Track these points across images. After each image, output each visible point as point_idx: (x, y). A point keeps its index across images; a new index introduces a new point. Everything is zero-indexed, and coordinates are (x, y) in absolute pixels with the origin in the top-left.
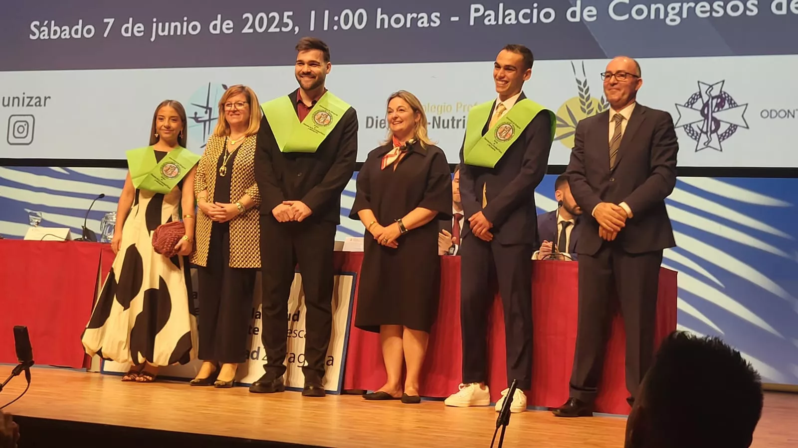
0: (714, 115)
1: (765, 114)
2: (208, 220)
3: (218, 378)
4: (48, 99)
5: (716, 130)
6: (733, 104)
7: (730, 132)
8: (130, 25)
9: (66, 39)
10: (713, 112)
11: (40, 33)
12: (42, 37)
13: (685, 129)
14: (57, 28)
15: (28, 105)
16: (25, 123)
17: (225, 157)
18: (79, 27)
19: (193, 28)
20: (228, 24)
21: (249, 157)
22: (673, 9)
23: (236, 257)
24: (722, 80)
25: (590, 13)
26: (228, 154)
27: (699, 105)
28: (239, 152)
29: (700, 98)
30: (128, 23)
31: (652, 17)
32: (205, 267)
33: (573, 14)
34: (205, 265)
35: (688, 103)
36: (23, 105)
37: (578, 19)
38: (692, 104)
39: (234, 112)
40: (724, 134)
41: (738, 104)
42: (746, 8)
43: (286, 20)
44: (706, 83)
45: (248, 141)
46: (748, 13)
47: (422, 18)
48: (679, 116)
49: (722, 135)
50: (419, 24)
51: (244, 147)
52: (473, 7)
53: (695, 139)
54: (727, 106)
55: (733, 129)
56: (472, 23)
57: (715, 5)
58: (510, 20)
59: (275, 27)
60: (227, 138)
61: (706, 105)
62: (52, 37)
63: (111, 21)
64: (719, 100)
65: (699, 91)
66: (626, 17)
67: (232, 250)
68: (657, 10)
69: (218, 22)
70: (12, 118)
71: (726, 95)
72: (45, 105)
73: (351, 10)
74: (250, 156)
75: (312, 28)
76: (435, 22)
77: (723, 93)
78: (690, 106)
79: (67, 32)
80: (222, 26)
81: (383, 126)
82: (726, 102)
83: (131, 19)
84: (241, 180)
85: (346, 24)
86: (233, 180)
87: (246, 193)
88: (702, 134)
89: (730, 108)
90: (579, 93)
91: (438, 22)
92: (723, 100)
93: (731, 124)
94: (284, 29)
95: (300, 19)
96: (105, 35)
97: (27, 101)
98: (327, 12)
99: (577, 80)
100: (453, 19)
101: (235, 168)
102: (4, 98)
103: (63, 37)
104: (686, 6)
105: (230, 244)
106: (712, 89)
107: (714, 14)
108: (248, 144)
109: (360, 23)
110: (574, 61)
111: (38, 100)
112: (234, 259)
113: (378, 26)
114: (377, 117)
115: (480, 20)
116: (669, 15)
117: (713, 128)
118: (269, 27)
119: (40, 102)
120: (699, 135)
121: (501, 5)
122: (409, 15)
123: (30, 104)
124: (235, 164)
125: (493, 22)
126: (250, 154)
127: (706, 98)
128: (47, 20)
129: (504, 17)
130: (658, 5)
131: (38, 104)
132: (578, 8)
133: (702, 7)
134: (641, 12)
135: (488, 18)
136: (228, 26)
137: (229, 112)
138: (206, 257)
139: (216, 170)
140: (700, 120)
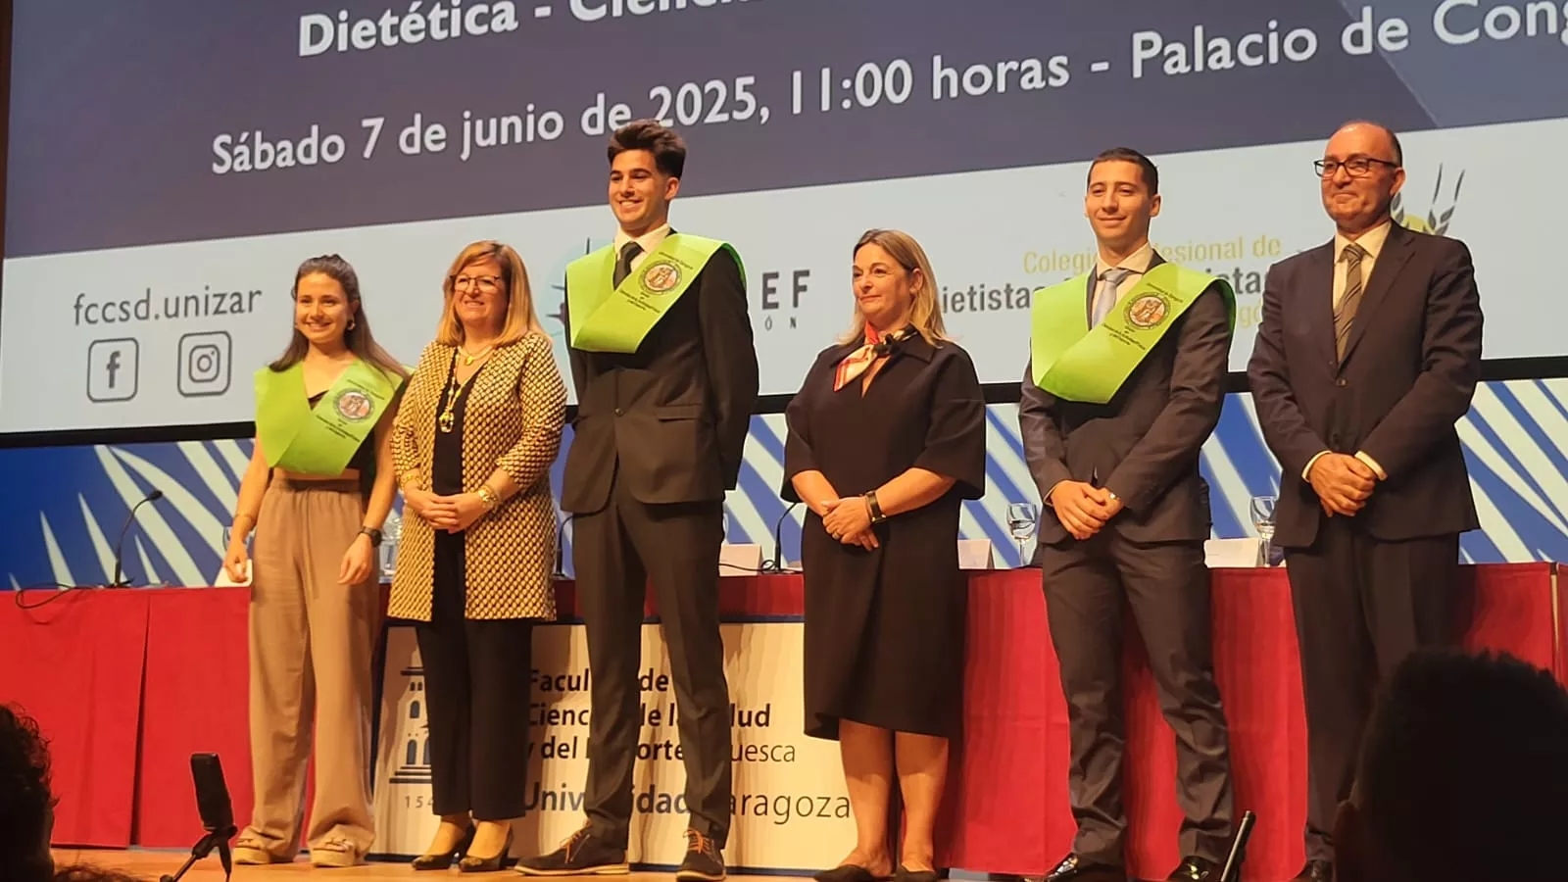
2: (424, 525)
3: (469, 853)
4: (256, 297)
8: (416, 130)
9: (286, 167)
11: (234, 158)
12: (237, 168)
14: (268, 146)
15: (217, 312)
16: (212, 349)
17: (451, 392)
18: (313, 141)
19: (549, 125)
20: (620, 113)
21: (500, 390)
23: (480, 597)
25: (1393, 34)
26: (457, 386)
28: (478, 380)
30: (412, 124)
31: (1532, 31)
32: (427, 623)
33: (1357, 38)
34: (428, 619)
36: (206, 312)
37: (1367, 48)
39: (474, 296)
43: (740, 95)
45: (499, 355)
47: (1030, 69)
50: (1025, 84)
51: (489, 368)
52: (1138, 38)
56: (1137, 73)
58: (1219, 60)
59: (720, 112)
60: (456, 352)
62: (259, 165)
63: (377, 123)
66: (1474, 35)
67: (471, 584)
68: (1542, 16)
69: (599, 109)
70: (186, 340)
72: (250, 309)
73: (877, 64)
74: (501, 386)
75: (797, 109)
76: (1058, 77)
79: (289, 153)
80: (607, 117)
81: (958, 306)
83: (418, 117)
84: (483, 437)
85: (869, 95)
86: (467, 437)
87: (497, 466)
91: (1065, 76)
94: (737, 115)
95: (772, 91)
96: (367, 154)
97: (213, 303)
98: (826, 73)
100: (1096, 67)
101: (469, 414)
102: (166, 300)
103: (280, 164)
105: (466, 571)
108: (498, 362)
109: (898, 90)
111: (236, 299)
112: (477, 601)
113: (937, 94)
114: (945, 289)
115: (1154, 65)
118: (705, 113)
119: (240, 303)
121: (1199, 31)
122: (1001, 65)
123: (222, 309)
124: (470, 406)
125: (1183, 69)
126: (501, 383)
128: (246, 131)
129: (1207, 55)
130: (1542, 5)
131: (237, 308)
132: (1366, 25)
134: (1505, 23)
135: (1173, 60)
136: (620, 117)
137: (463, 296)
138: (429, 601)
139: (434, 420)
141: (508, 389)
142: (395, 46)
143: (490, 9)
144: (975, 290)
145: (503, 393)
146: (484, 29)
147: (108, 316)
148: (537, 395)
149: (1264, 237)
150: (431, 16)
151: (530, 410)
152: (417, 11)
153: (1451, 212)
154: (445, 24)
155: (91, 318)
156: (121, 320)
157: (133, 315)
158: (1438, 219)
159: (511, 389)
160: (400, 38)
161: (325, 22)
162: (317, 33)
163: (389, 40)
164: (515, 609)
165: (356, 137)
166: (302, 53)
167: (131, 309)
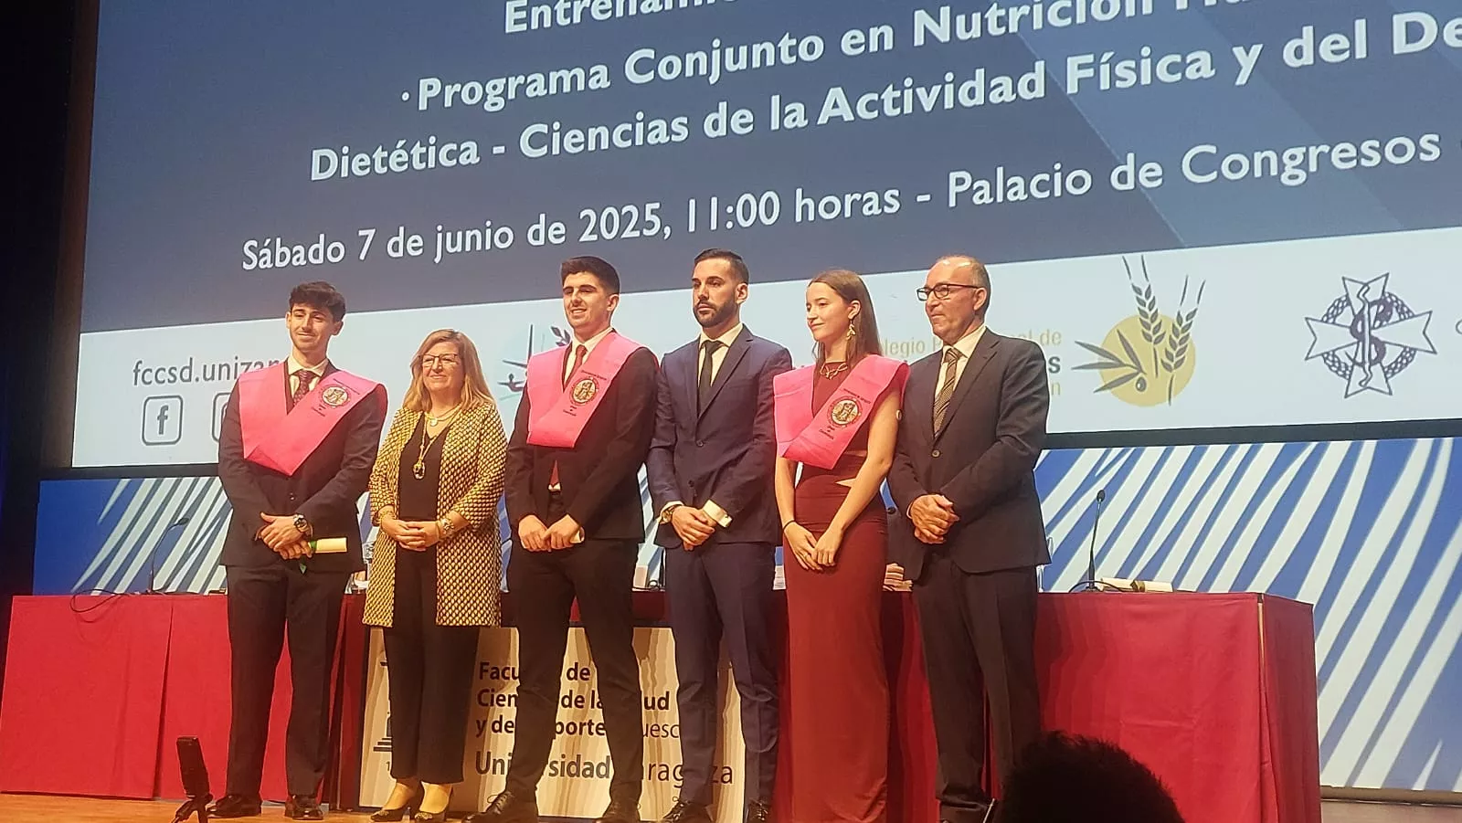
0: (1373, 332)
3: (421, 808)
5: (1378, 360)
6: (1405, 313)
7: (1405, 361)
8: (400, 239)
9: (300, 266)
10: (1374, 328)
11: (259, 259)
12: (262, 266)
13: (1325, 359)
14: (286, 250)
17: (422, 447)
20: (557, 229)
22: (1293, 157)
23: (447, 608)
24: (1384, 273)
25: (1151, 174)
26: (426, 440)
27: (1346, 317)
28: (447, 439)
29: (1347, 305)
30: (397, 235)
31: (1258, 174)
32: (389, 628)
33: (1123, 178)
34: (390, 625)
35: (1327, 315)
37: (1130, 185)
38: (1335, 317)
39: (438, 371)
40: (1393, 366)
41: (1416, 313)
42: (1419, 149)
43: (649, 217)
44: (1356, 279)
45: (462, 419)
46: (1423, 157)
47: (870, 200)
48: (1313, 339)
49: (1389, 367)
50: (866, 212)
51: (454, 429)
52: (953, 176)
53: (1344, 376)
54: (1395, 317)
55: (1408, 355)
56: (952, 203)
57: (1365, 147)
58: (1015, 194)
59: (633, 230)
61: (1359, 317)
62: (278, 264)
63: (371, 233)
64: (1382, 308)
65: (1345, 294)
66: (1213, 176)
67: (441, 597)
68: (1266, 161)
69: (541, 226)
70: (219, 398)
71: (1394, 299)
73: (753, 195)
75: (692, 229)
76: (891, 206)
77: (1387, 295)
78: (1331, 321)
79: (302, 255)
80: (547, 232)
82: (1394, 309)
83: (402, 229)
84: (454, 484)
85: (746, 217)
88: (1356, 367)
89: (1401, 320)
90: (1139, 309)
91: (897, 205)
92: (1389, 307)
93: (1405, 348)
94: (646, 232)
95: (672, 214)
96: (362, 257)
98: (714, 200)
99: (1134, 287)
100: (920, 199)
101: (445, 465)
102: (205, 366)
103: (295, 263)
104: (1314, 152)
105: (437, 588)
106: (1369, 288)
107: (1364, 162)
108: (461, 425)
109: (769, 216)
110: (1126, 256)
112: (444, 611)
113: (799, 218)
115: (965, 198)
116: (1286, 168)
117: (1374, 355)
118: (622, 230)
120: (1350, 369)
121: (1000, 171)
122: (848, 196)
124: (445, 458)
125: (987, 200)
127: (1358, 306)
128: (269, 238)
129: (1006, 190)
130: (1266, 153)
132: (1129, 168)
133: (1342, 151)
134: (1237, 166)
135: (979, 193)
136: (557, 232)
137: (429, 372)
138: (391, 612)
140: (1349, 343)
142: (385, 174)
143: (459, 147)
146: (454, 162)
147: (159, 379)
149: (1048, 331)
150: (412, 152)
152: (401, 148)
153: (1195, 311)
154: (424, 158)
155: (146, 380)
156: (169, 381)
157: (178, 376)
158: (1184, 316)
160: (389, 168)
161: (331, 155)
162: (325, 163)
163: (380, 169)
164: (467, 618)
165: (354, 244)
166: (313, 179)
167: (177, 373)
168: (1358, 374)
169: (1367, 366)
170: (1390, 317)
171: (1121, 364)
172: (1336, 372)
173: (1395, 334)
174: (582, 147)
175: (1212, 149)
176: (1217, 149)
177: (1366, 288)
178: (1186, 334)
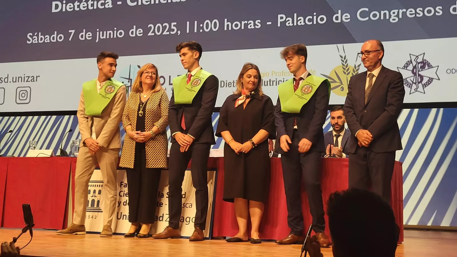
0: (420, 73)
1: (449, 71)
2: (133, 142)
3: (140, 233)
4: (38, 78)
5: (421, 82)
6: (430, 66)
7: (429, 82)
8: (84, 33)
9: (47, 42)
10: (419, 71)
11: (33, 40)
12: (34, 42)
14: (43, 37)
15: (27, 81)
16: (25, 91)
17: (141, 105)
19: (120, 34)
20: (140, 31)
21: (155, 105)
22: (394, 13)
23: (150, 162)
24: (424, 52)
25: (346, 17)
26: (143, 104)
27: (411, 67)
28: (148, 102)
29: (411, 63)
30: (83, 32)
31: (382, 18)
33: (337, 18)
34: (133, 168)
35: (404, 66)
36: (24, 81)
37: (339, 21)
38: (407, 67)
40: (426, 84)
41: (433, 66)
42: (435, 11)
43: (173, 27)
44: (414, 55)
45: (153, 96)
46: (437, 14)
47: (250, 23)
49: (424, 84)
50: (249, 27)
51: (151, 99)
52: (279, 16)
53: (409, 87)
54: (427, 67)
55: (431, 80)
56: (279, 25)
57: (418, 10)
58: (301, 23)
59: (167, 32)
61: (415, 67)
62: (40, 42)
63: (73, 31)
64: (422, 64)
65: (410, 59)
66: (367, 18)
67: (147, 158)
68: (385, 14)
69: (134, 30)
70: (18, 88)
71: (426, 61)
72: (36, 81)
73: (210, 21)
74: (155, 104)
75: (188, 32)
76: (258, 26)
77: (424, 60)
78: (405, 68)
79: (48, 39)
80: (136, 32)
81: (230, 86)
82: (426, 65)
83: (84, 30)
84: (151, 118)
85: (207, 28)
87: (154, 125)
88: (413, 84)
89: (428, 69)
90: (342, 63)
91: (260, 25)
92: (425, 64)
93: (430, 78)
94: (172, 33)
95: (181, 26)
96: (70, 40)
97: (26, 79)
98: (196, 22)
99: (340, 56)
100: (268, 23)
101: (147, 112)
102: (13, 78)
103: (46, 41)
104: (401, 11)
105: (146, 155)
106: (418, 58)
107: (418, 15)
109: (215, 28)
110: (338, 45)
111: (33, 78)
112: (149, 163)
113: (226, 29)
114: (227, 81)
115: (283, 23)
116: (392, 17)
117: (419, 80)
118: (163, 32)
119: (34, 79)
120: (411, 85)
121: (295, 15)
122: (243, 22)
123: (28, 80)
124: (147, 109)
125: (291, 24)
126: (155, 103)
127: (414, 63)
128: (36, 32)
129: (297, 21)
130: (385, 11)
131: (33, 80)
132: (339, 15)
133: (410, 11)
134: (375, 16)
135: (288, 22)
136: (140, 32)
137: (146, 77)
138: (133, 163)
139: (137, 113)
140: (411, 76)
141: (157, 105)
142: (79, 10)
143: (105, 2)
144: (234, 81)
145: (156, 106)
146: (103, 7)
148: (165, 106)
149: (311, 70)
150: (88, 3)
151: (163, 110)
152: (85, 1)
153: (360, 65)
154: (92, 5)
158: (357, 67)
159: (158, 105)
160: (80, 9)
161: (59, 3)
162: (57, 6)
163: (77, 9)
165: (68, 35)
166: (53, 12)
167: (3, 80)
168: (414, 86)
169: (417, 84)
170: (425, 68)
171: (335, 82)
172: (407, 86)
173: (426, 73)
174: (149, 3)
175: (367, 9)
176: (369, 10)
177: (417, 58)
178: (357, 72)
